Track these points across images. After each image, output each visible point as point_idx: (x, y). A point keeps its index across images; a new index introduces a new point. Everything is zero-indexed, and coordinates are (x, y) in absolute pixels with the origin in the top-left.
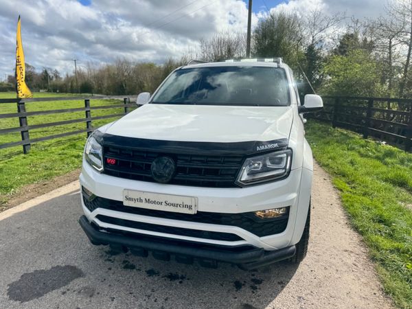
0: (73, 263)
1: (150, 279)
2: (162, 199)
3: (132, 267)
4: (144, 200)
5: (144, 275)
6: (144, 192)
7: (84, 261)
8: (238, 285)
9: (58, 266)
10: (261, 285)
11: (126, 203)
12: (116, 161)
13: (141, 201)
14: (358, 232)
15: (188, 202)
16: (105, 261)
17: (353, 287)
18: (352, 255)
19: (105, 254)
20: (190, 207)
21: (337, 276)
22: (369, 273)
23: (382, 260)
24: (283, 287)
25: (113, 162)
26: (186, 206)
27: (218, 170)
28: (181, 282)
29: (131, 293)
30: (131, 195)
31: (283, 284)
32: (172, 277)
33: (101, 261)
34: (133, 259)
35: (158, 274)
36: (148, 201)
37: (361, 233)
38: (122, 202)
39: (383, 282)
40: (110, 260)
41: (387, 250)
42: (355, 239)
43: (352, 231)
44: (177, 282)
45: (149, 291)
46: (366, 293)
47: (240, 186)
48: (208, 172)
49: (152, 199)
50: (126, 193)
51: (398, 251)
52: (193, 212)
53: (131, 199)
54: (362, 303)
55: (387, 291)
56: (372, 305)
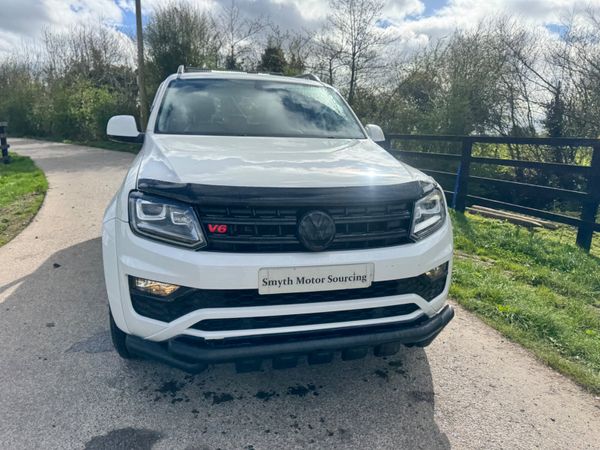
1: (272, 404)
2: (325, 274)
3: (227, 398)
4: (295, 281)
6: (295, 268)
7: (135, 415)
8: (383, 375)
10: (404, 366)
11: (263, 291)
12: (228, 226)
13: (290, 281)
16: (173, 402)
19: (159, 394)
20: (364, 279)
22: (479, 323)
23: (476, 309)
25: (222, 228)
26: (358, 278)
27: (386, 222)
28: (316, 394)
29: (268, 431)
30: (275, 277)
32: (299, 391)
33: (165, 405)
34: (215, 387)
35: (275, 394)
36: (301, 281)
38: (257, 290)
40: (180, 400)
41: (470, 297)
45: (289, 419)
46: (496, 343)
47: (413, 241)
49: (308, 277)
50: (264, 275)
51: (478, 296)
52: (366, 285)
53: (273, 283)
54: (502, 353)
55: (508, 336)
56: (511, 353)
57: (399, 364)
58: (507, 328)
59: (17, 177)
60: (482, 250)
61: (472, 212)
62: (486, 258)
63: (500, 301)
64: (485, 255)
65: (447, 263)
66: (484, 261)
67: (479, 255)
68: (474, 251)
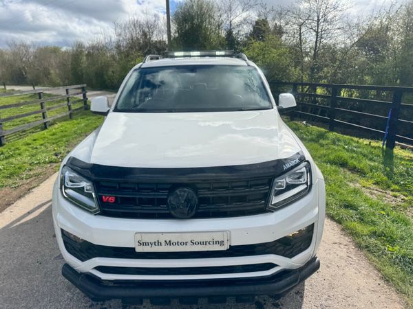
2: (187, 238)
4: (163, 243)
6: (162, 233)
8: (260, 306)
10: (281, 300)
11: (139, 249)
12: (116, 198)
13: (159, 243)
14: (335, 221)
15: (218, 237)
17: (359, 281)
18: (342, 246)
20: (222, 243)
21: (341, 273)
22: (364, 263)
23: (367, 247)
24: (302, 297)
25: (112, 199)
26: (217, 242)
27: (246, 196)
30: (146, 239)
31: (301, 294)
36: (169, 243)
37: (339, 222)
38: (134, 249)
39: (379, 271)
41: (365, 236)
42: (336, 229)
43: (329, 220)
46: (373, 285)
47: (272, 210)
48: (235, 199)
49: (174, 240)
50: (139, 237)
51: (374, 234)
52: (225, 248)
53: (146, 244)
54: (374, 297)
55: (387, 279)
56: (383, 297)
57: (278, 297)
58: (390, 270)
59: (88, 120)
60: (397, 187)
61: (403, 148)
62: (398, 194)
63: (392, 241)
64: (398, 191)
65: (313, 224)
66: (396, 197)
67: (392, 191)
68: (389, 187)
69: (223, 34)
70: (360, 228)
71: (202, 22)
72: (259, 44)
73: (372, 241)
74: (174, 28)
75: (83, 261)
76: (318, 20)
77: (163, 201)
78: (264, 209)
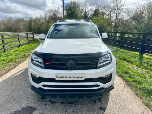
0: (29, 105)
1: (63, 105)
2: (72, 76)
3: (54, 102)
4: (64, 77)
5: (61, 104)
6: (64, 74)
7: (33, 104)
8: (95, 101)
9: (23, 108)
10: (102, 100)
11: (57, 79)
12: (50, 63)
13: (63, 77)
14: (121, 77)
16: (42, 102)
17: (128, 95)
18: (122, 85)
20: (82, 78)
21: (122, 92)
22: (130, 90)
23: (131, 85)
24: (108, 99)
25: (48, 63)
26: (81, 77)
27: (90, 63)
28: (75, 104)
29: (59, 112)
30: (59, 76)
31: (108, 98)
32: (71, 103)
33: (40, 102)
34: (53, 99)
35: (65, 103)
36: (66, 77)
37: (122, 77)
38: (55, 79)
39: (135, 92)
40: (44, 101)
41: (131, 82)
42: (121, 79)
43: (119, 77)
44: (74, 104)
45: (66, 110)
46: (132, 96)
47: (98, 68)
48: (87, 64)
49: (68, 76)
50: (57, 75)
51: (134, 81)
53: (59, 77)
54: (132, 100)
55: (137, 94)
56: (135, 100)
57: (100, 99)
58: (138, 92)
60: (143, 67)
63: (140, 84)
64: (144, 68)
65: (112, 73)
66: (143, 70)
67: (142, 68)
68: (140, 67)
69: (83, 14)
70: (129, 79)
71: (75, 10)
72: (96, 18)
73: (133, 83)
74: (65, 12)
75: (38, 84)
76: (117, 10)
77: (64, 64)
78: (96, 67)
